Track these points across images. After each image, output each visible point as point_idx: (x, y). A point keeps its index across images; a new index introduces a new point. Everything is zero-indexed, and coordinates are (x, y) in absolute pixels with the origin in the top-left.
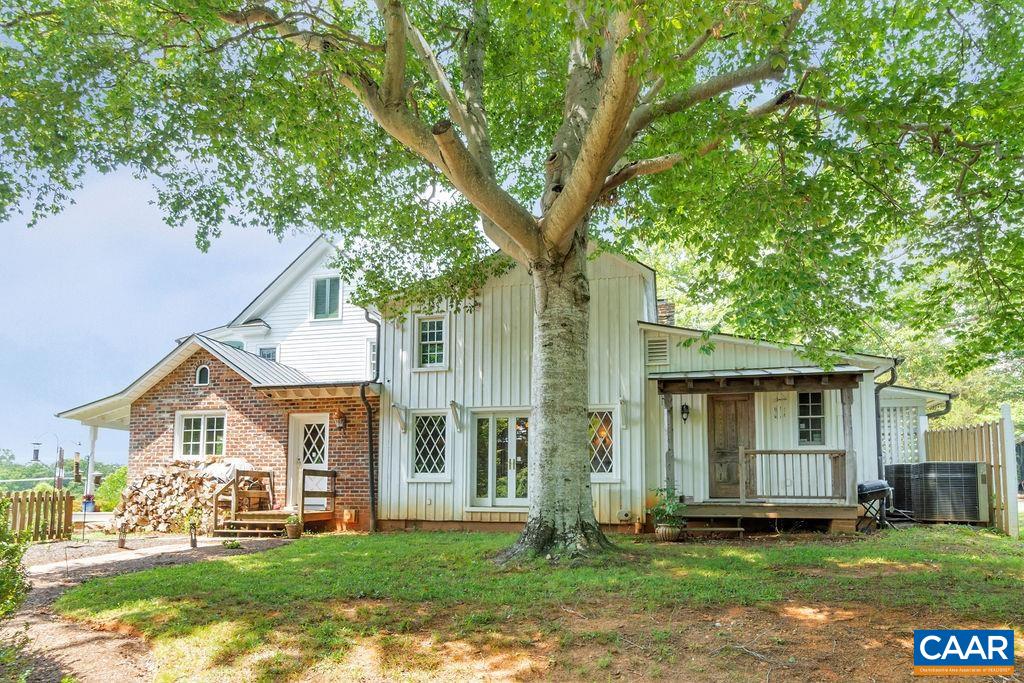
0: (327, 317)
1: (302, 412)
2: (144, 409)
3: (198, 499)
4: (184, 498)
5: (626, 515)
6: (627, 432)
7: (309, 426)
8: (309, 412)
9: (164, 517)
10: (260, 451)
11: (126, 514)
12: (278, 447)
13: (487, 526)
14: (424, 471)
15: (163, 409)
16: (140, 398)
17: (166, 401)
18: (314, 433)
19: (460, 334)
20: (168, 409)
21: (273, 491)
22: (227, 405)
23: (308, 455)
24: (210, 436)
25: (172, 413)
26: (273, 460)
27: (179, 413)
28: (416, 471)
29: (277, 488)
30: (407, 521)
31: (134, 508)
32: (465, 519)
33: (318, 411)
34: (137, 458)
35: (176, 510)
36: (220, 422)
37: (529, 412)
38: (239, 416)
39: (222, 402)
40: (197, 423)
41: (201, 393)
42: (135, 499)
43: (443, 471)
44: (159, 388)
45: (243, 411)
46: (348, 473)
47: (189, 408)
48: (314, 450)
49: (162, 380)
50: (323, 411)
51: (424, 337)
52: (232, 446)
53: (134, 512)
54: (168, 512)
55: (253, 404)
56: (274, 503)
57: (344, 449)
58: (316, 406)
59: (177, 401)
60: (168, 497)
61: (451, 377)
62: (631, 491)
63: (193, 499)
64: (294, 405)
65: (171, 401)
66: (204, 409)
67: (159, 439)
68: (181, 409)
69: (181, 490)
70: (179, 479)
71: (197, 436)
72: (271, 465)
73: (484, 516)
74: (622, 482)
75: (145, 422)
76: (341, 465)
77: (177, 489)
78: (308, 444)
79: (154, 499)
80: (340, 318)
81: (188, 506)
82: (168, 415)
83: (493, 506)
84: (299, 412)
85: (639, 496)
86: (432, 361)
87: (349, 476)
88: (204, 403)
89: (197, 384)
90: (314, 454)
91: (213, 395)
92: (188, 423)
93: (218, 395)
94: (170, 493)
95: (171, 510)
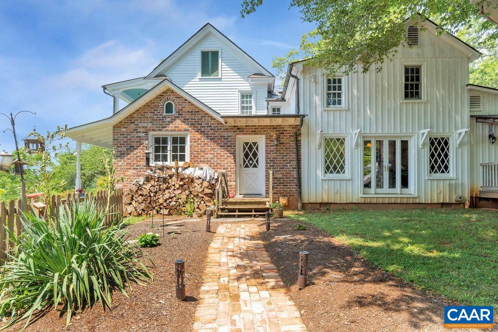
0: (210, 76)
1: (246, 134)
2: (124, 130)
3: (191, 193)
4: (180, 191)
5: (461, 198)
6: (460, 150)
7: (247, 144)
8: (252, 134)
9: (165, 204)
10: (216, 159)
11: (133, 203)
12: (229, 157)
13: (374, 205)
14: (331, 172)
15: (139, 130)
16: (121, 122)
17: (140, 125)
18: (251, 148)
19: (355, 86)
20: (144, 130)
21: (227, 186)
22: (189, 129)
23: (247, 162)
24: (175, 150)
25: (146, 133)
26: (226, 165)
27: (151, 133)
28: (326, 173)
29: (229, 183)
30: (321, 204)
31: (140, 199)
32: (360, 202)
33: (258, 134)
34: (120, 163)
35: (174, 199)
36: (183, 140)
37: (411, 137)
38: (199, 136)
39: (185, 126)
40: (165, 141)
41: (169, 120)
42: (140, 193)
43: (344, 173)
44: (135, 115)
45: (203, 133)
46: (280, 174)
47: (159, 130)
48: (251, 159)
49: (137, 111)
50: (261, 134)
51: (329, 88)
52: (195, 156)
53: (140, 201)
54: (168, 201)
55: (209, 128)
56: (228, 193)
57: (277, 158)
58: (255, 130)
59: (150, 125)
60: (167, 191)
61: (349, 114)
62: (462, 183)
63: (187, 192)
64: (239, 130)
65: (145, 125)
66: (172, 131)
67: (137, 151)
68: (153, 130)
69: (177, 186)
70: (174, 178)
71: (165, 149)
72: (224, 169)
73: (372, 199)
74: (457, 179)
75: (125, 139)
76: (275, 168)
77: (174, 185)
78: (247, 155)
79: (156, 192)
80: (220, 77)
81: (184, 197)
82: (143, 135)
83: (376, 194)
84: (243, 134)
85: (466, 186)
86: (334, 103)
87: (281, 176)
88: (171, 126)
89: (165, 114)
90: (251, 162)
91: (178, 122)
92: (157, 140)
93: (183, 122)
94: (168, 188)
95: (170, 200)
